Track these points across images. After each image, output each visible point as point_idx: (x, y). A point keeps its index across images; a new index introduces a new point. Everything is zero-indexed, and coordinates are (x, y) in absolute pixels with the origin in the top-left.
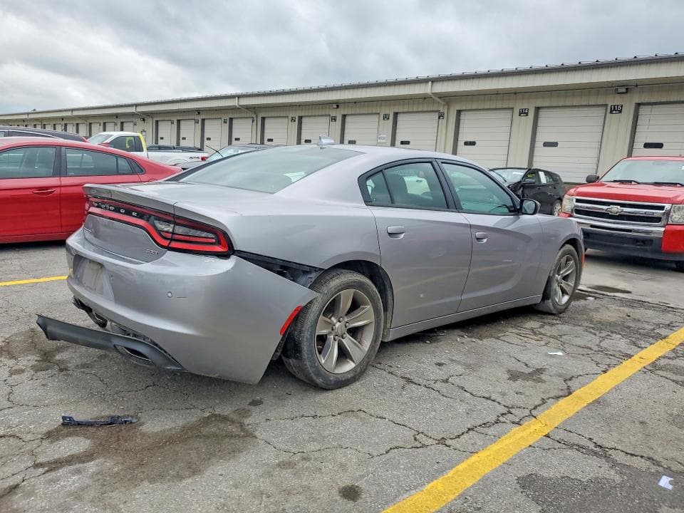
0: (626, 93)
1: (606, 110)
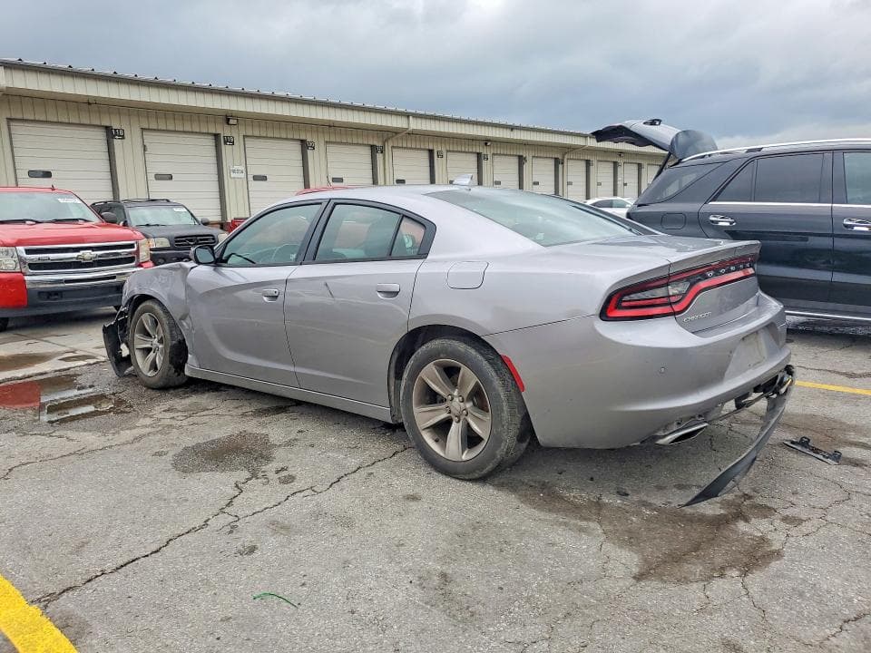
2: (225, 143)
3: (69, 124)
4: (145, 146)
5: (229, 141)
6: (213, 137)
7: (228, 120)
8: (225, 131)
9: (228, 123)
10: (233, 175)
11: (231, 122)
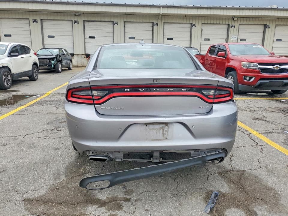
0: (79, 16)
1: (72, 22)
2: (231, 27)
3: (180, 23)
4: (202, 29)
5: (233, 26)
6: (227, 25)
7: (234, 19)
8: (232, 23)
9: (233, 20)
10: (232, 39)
11: (235, 19)
